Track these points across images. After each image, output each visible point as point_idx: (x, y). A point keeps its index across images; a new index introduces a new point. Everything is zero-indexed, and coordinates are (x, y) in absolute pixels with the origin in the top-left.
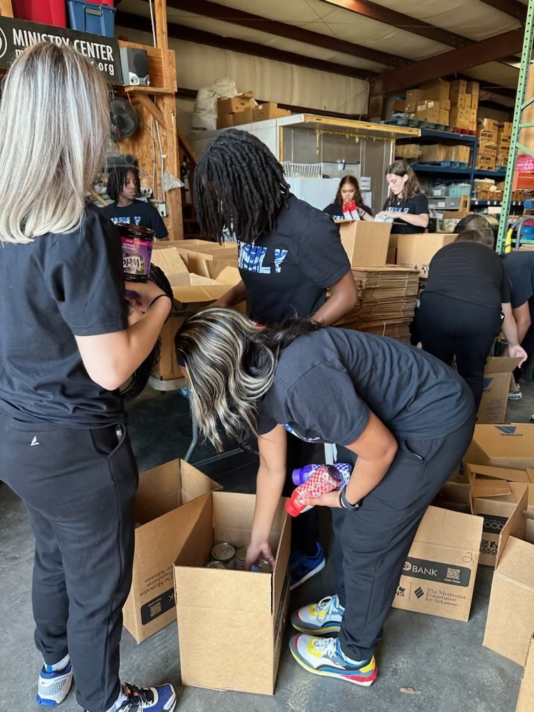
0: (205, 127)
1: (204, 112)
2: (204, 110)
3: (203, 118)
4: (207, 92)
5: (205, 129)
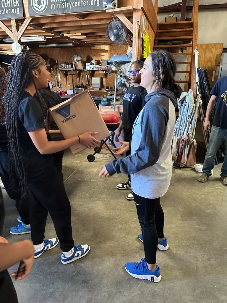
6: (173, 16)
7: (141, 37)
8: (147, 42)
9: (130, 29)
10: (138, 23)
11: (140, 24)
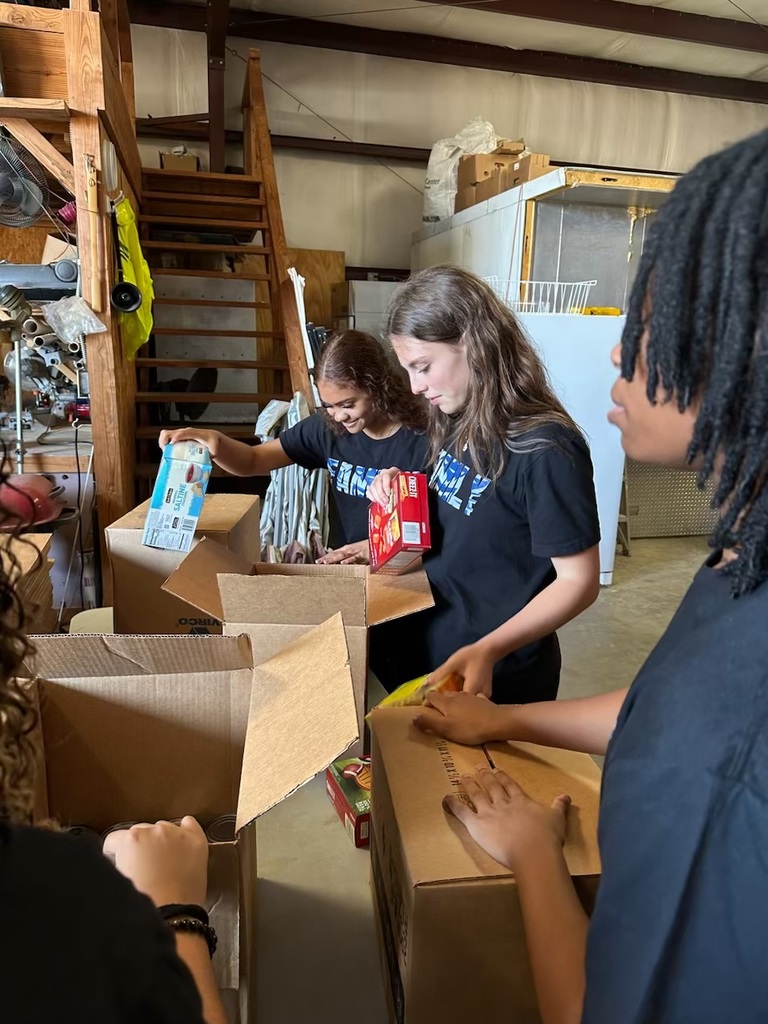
0: (436, 215)
1: (435, 187)
2: (436, 182)
3: (433, 199)
4: (446, 150)
5: (437, 219)
6: (185, 152)
7: (109, 210)
8: (127, 228)
9: (63, 178)
10: (92, 161)
11: (99, 167)
